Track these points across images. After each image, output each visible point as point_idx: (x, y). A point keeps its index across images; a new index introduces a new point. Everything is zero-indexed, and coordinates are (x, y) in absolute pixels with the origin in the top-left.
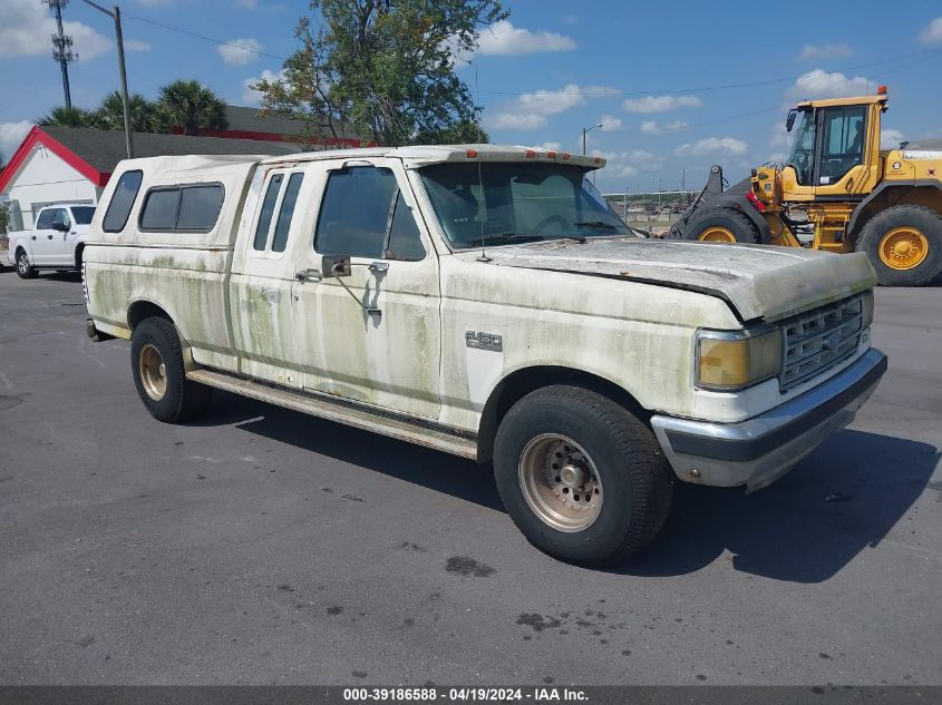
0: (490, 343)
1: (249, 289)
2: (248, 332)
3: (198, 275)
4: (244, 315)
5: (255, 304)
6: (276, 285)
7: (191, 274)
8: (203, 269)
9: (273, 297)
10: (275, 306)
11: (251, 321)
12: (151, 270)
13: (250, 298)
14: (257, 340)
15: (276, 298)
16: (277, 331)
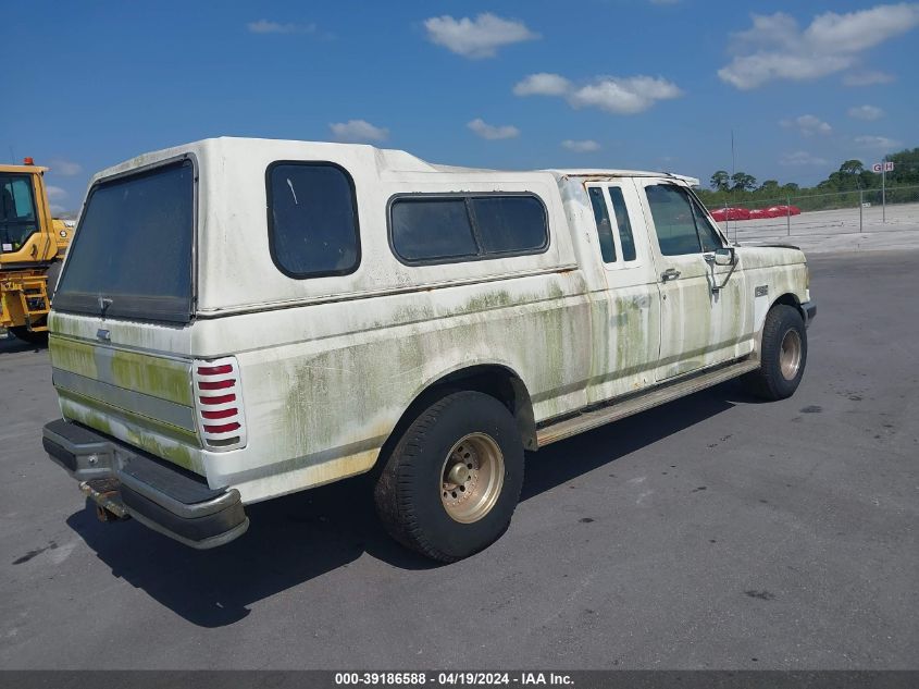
0: (762, 291)
1: (619, 303)
2: (615, 349)
3: (554, 305)
4: (613, 333)
5: (626, 315)
6: (645, 291)
7: (544, 306)
8: (559, 295)
9: (644, 303)
10: (645, 311)
11: (620, 336)
12: (467, 319)
13: (620, 312)
14: (624, 354)
15: (647, 303)
16: (646, 336)
